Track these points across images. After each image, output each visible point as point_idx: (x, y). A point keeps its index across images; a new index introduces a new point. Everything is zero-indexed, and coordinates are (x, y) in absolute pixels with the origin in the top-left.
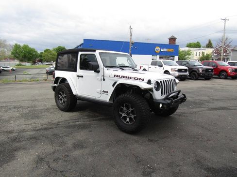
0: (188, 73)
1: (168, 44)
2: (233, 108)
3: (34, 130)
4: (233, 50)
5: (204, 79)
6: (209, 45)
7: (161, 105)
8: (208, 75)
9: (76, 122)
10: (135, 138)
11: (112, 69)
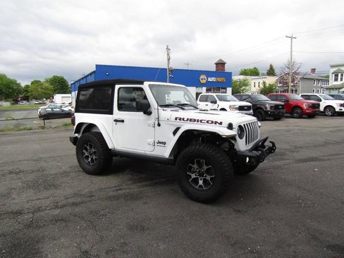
0: (252, 111)
1: (215, 70)
2: (326, 158)
3: (57, 207)
4: (303, 79)
5: (272, 118)
6: (271, 72)
7: (248, 159)
8: (279, 113)
9: (117, 190)
10: (215, 208)
11: (169, 109)
